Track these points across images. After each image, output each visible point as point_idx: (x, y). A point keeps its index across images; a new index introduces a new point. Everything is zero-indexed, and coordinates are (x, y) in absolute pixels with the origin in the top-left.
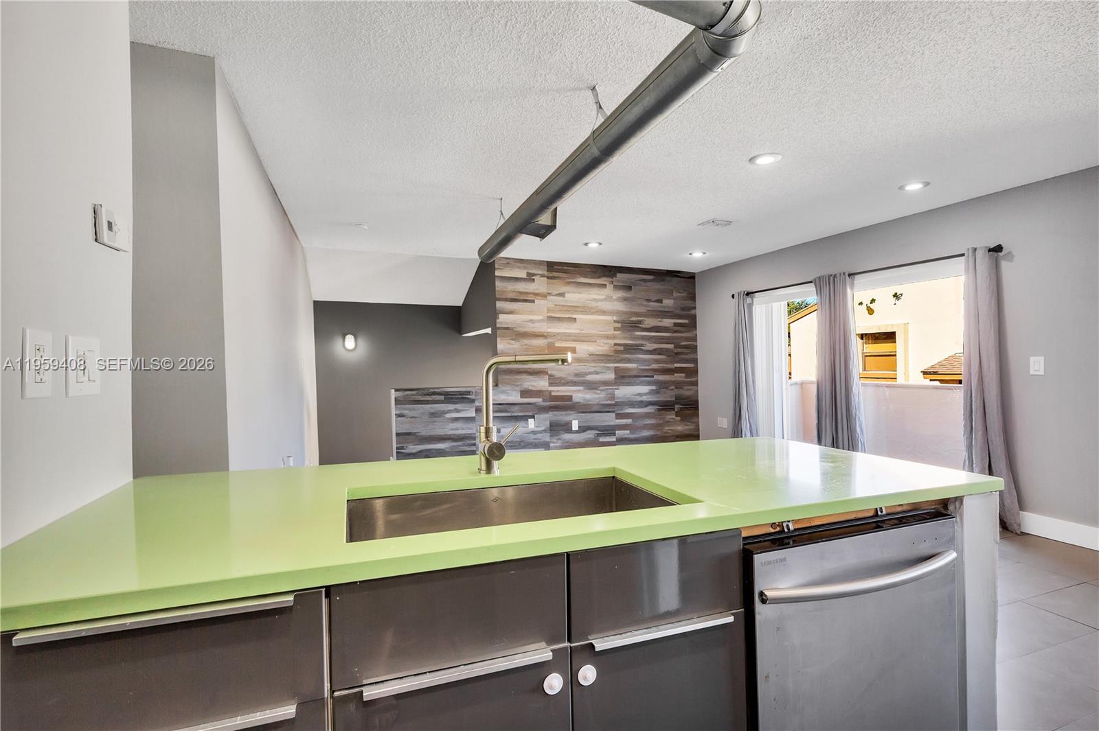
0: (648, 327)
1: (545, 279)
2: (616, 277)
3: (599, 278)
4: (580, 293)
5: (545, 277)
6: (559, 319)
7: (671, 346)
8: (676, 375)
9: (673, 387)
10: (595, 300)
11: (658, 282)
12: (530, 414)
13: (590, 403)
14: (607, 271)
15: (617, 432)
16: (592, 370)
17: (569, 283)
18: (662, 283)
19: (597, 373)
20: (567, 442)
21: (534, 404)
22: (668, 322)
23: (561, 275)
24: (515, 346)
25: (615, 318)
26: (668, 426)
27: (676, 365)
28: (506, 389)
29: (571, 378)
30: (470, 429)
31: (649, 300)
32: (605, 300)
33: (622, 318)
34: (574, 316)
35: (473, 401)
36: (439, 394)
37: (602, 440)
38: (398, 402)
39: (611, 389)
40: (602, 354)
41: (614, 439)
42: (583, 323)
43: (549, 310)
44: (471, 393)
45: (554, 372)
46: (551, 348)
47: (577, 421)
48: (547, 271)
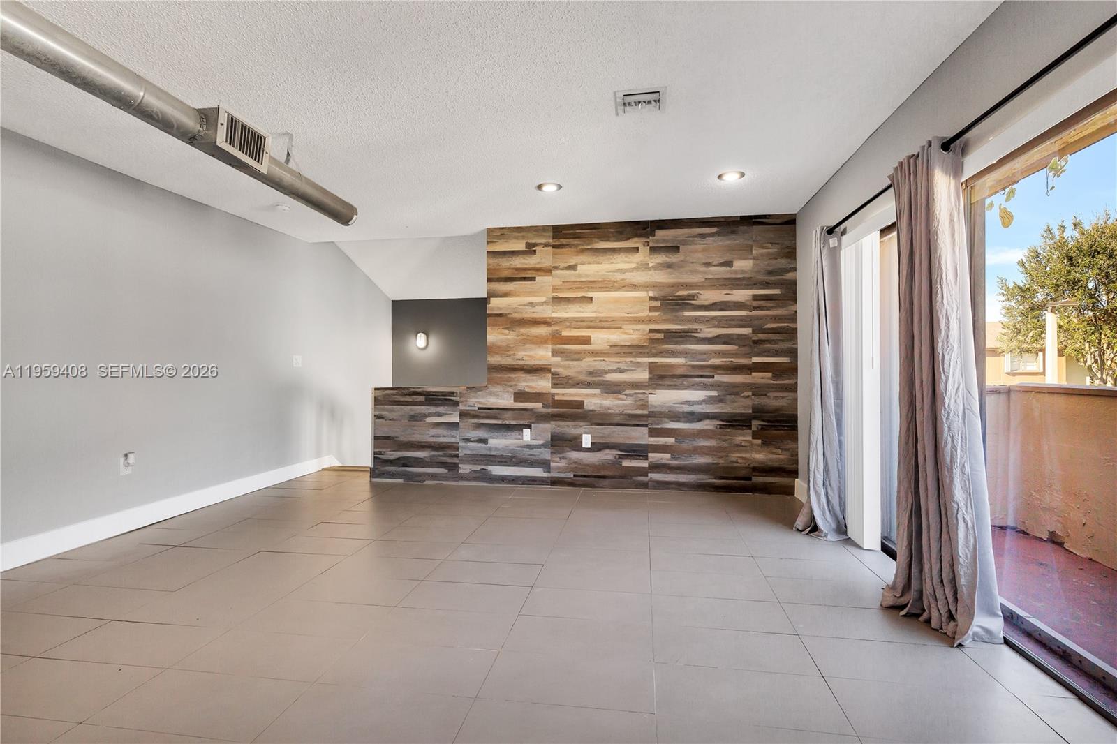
0: (706, 303)
1: (550, 248)
2: (654, 235)
3: (628, 239)
4: (598, 263)
5: (551, 246)
6: (568, 300)
7: (746, 331)
8: (753, 374)
9: (750, 393)
10: (621, 270)
11: (724, 235)
12: (526, 423)
13: (610, 411)
14: (643, 228)
15: (649, 455)
16: (614, 366)
17: (583, 251)
18: (733, 236)
19: (620, 371)
20: (575, 462)
21: (531, 410)
22: (742, 295)
23: (572, 241)
24: (510, 337)
25: (651, 294)
26: (739, 452)
27: (755, 360)
28: (496, 390)
29: (583, 378)
30: (453, 436)
31: (708, 264)
32: (636, 268)
33: (662, 293)
34: (590, 295)
35: (457, 404)
36: (420, 394)
37: (626, 463)
38: (377, 401)
39: (642, 393)
40: (629, 344)
41: (644, 464)
42: (604, 303)
43: (555, 289)
44: (455, 394)
45: (559, 370)
46: (557, 338)
47: (590, 436)
48: (553, 238)
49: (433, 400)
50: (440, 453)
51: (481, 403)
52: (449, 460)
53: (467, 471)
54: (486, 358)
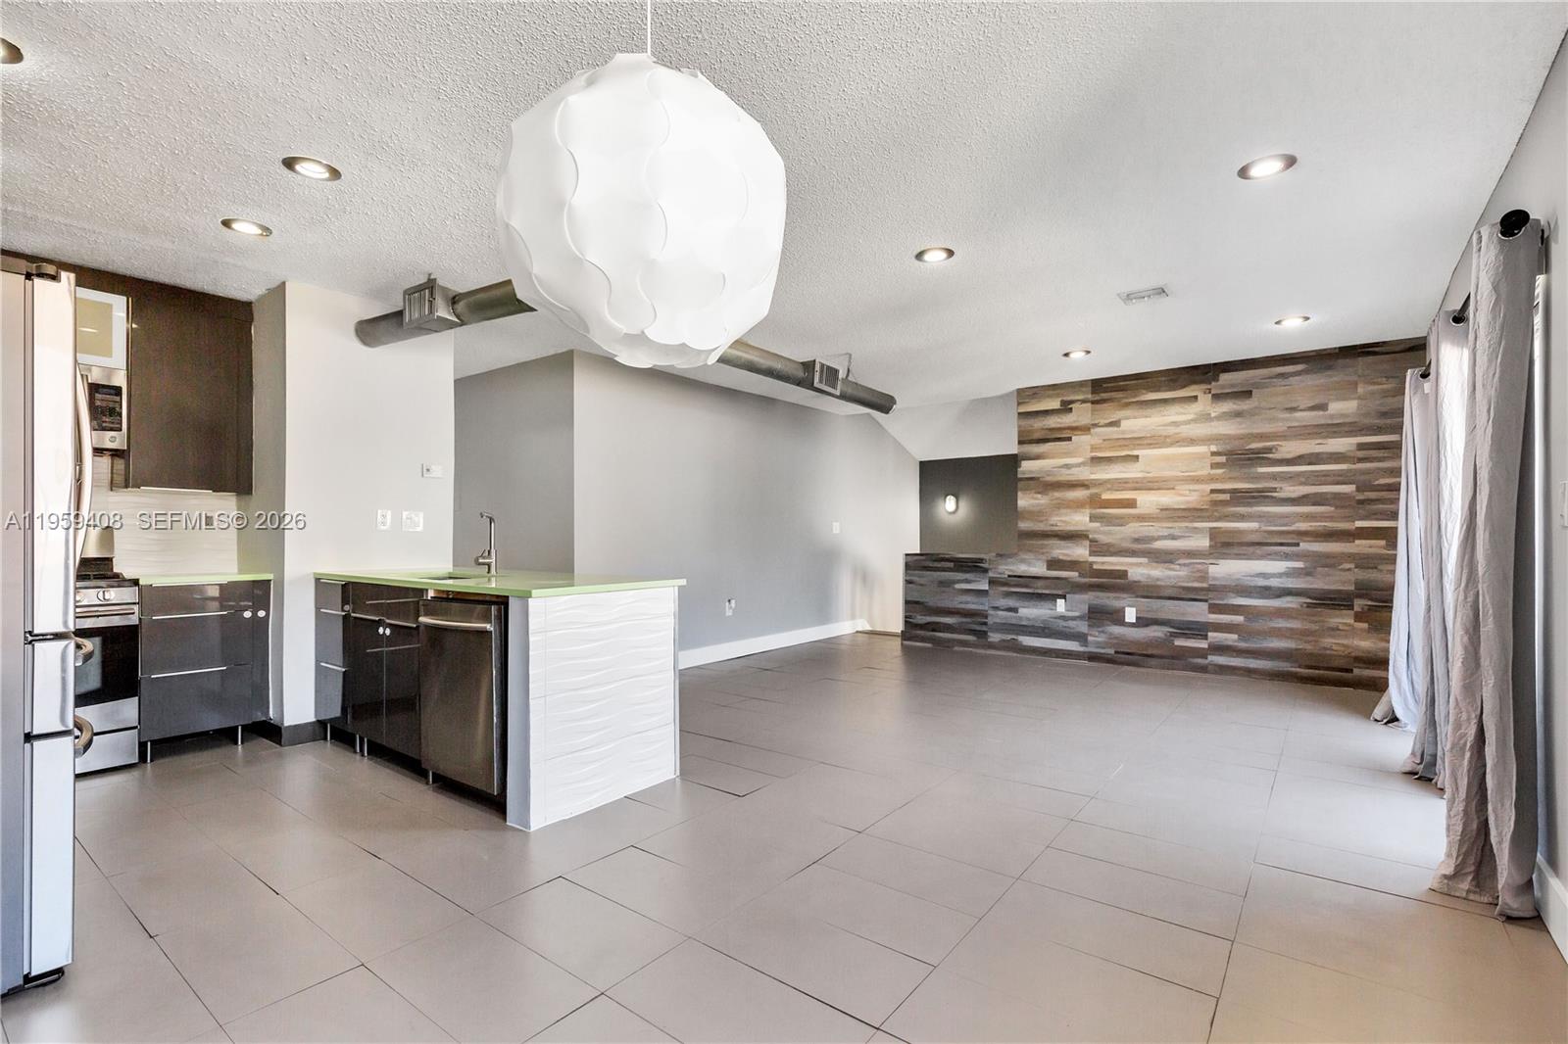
1: (1089, 405)
2: (1218, 380)
3: (1186, 386)
4: (1146, 417)
5: (1091, 401)
6: (1109, 460)
7: (1347, 489)
8: (1357, 542)
9: (1352, 566)
10: (1175, 424)
11: (1315, 373)
12: (1060, 592)
13: (1159, 583)
14: (1203, 374)
15: (1210, 634)
16: (1167, 533)
17: (1127, 405)
18: (1329, 373)
19: (1173, 538)
20: (1116, 638)
21: (1065, 579)
22: (1342, 444)
23: (1115, 394)
24: (1042, 502)
25: (1214, 448)
26: (1335, 637)
27: (1360, 524)
28: (1028, 557)
29: (1127, 545)
30: (981, 604)
31: (1294, 409)
32: (1194, 421)
33: (1231, 448)
34: (1135, 453)
35: (986, 571)
36: (948, 560)
37: (1179, 642)
38: (908, 567)
39: (1200, 563)
40: (1183, 507)
41: (1203, 645)
42: (1151, 461)
43: (1093, 448)
44: (984, 561)
45: (1096, 536)
46: (1095, 502)
47: (1134, 609)
48: (1092, 393)
49: (962, 566)
50: (968, 620)
51: (1011, 570)
52: (978, 628)
53: (997, 640)
54: (1017, 524)
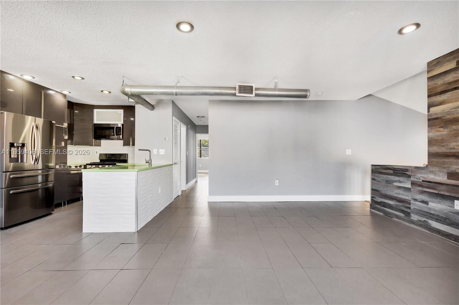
12: (458, 196)
28: (433, 169)
30: (407, 196)
35: (409, 176)
36: (391, 169)
38: (373, 172)
44: (408, 171)
49: (397, 173)
50: (401, 204)
51: (424, 178)
52: (405, 210)
53: (416, 219)
